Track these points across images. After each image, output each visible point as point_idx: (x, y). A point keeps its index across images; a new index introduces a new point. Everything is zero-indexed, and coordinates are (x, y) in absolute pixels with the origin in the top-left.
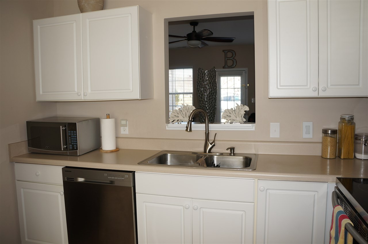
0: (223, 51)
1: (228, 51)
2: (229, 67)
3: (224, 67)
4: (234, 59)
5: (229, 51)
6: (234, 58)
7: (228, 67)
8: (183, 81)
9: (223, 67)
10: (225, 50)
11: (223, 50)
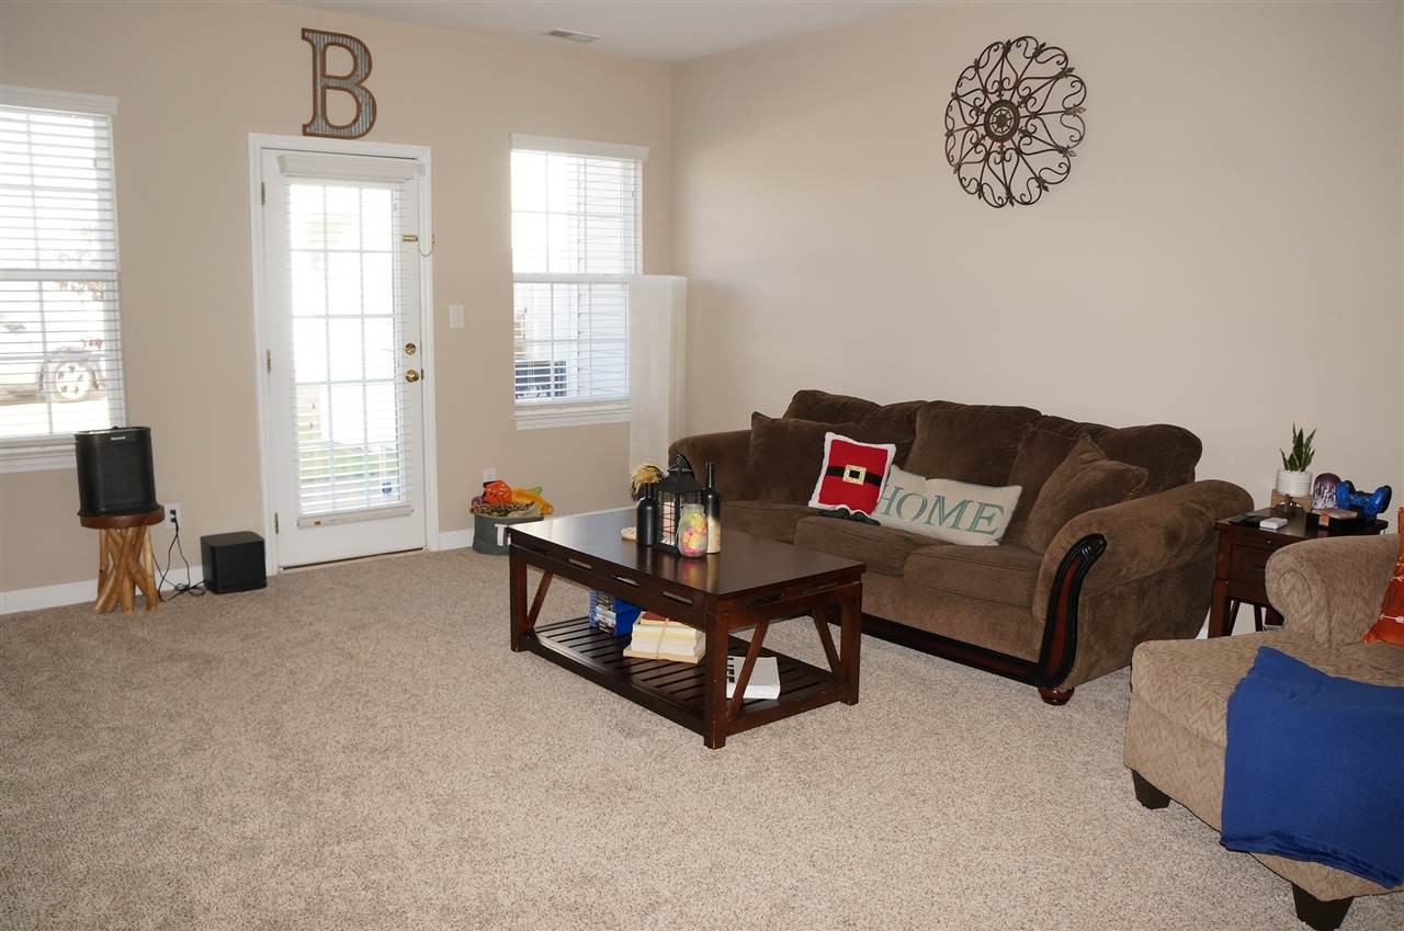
0: (306, 34)
1: (330, 39)
2: (335, 132)
3: (311, 130)
4: (363, 88)
5: (340, 40)
6: (364, 84)
7: (328, 131)
8: (29, 193)
9: (305, 127)
10: (313, 31)
11: (304, 30)
